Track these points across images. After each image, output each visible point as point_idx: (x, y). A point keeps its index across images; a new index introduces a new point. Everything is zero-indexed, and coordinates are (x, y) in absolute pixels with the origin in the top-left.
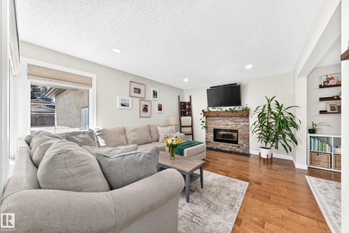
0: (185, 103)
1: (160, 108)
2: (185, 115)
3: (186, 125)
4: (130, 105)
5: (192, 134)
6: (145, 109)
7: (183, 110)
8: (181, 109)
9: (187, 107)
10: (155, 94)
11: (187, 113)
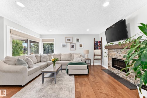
0: (97, 42)
1: (81, 46)
2: (98, 49)
3: (97, 54)
4: (66, 46)
5: (101, 60)
6: (73, 47)
7: (96, 46)
8: (95, 45)
9: (99, 44)
10: (78, 40)
11: (99, 47)
